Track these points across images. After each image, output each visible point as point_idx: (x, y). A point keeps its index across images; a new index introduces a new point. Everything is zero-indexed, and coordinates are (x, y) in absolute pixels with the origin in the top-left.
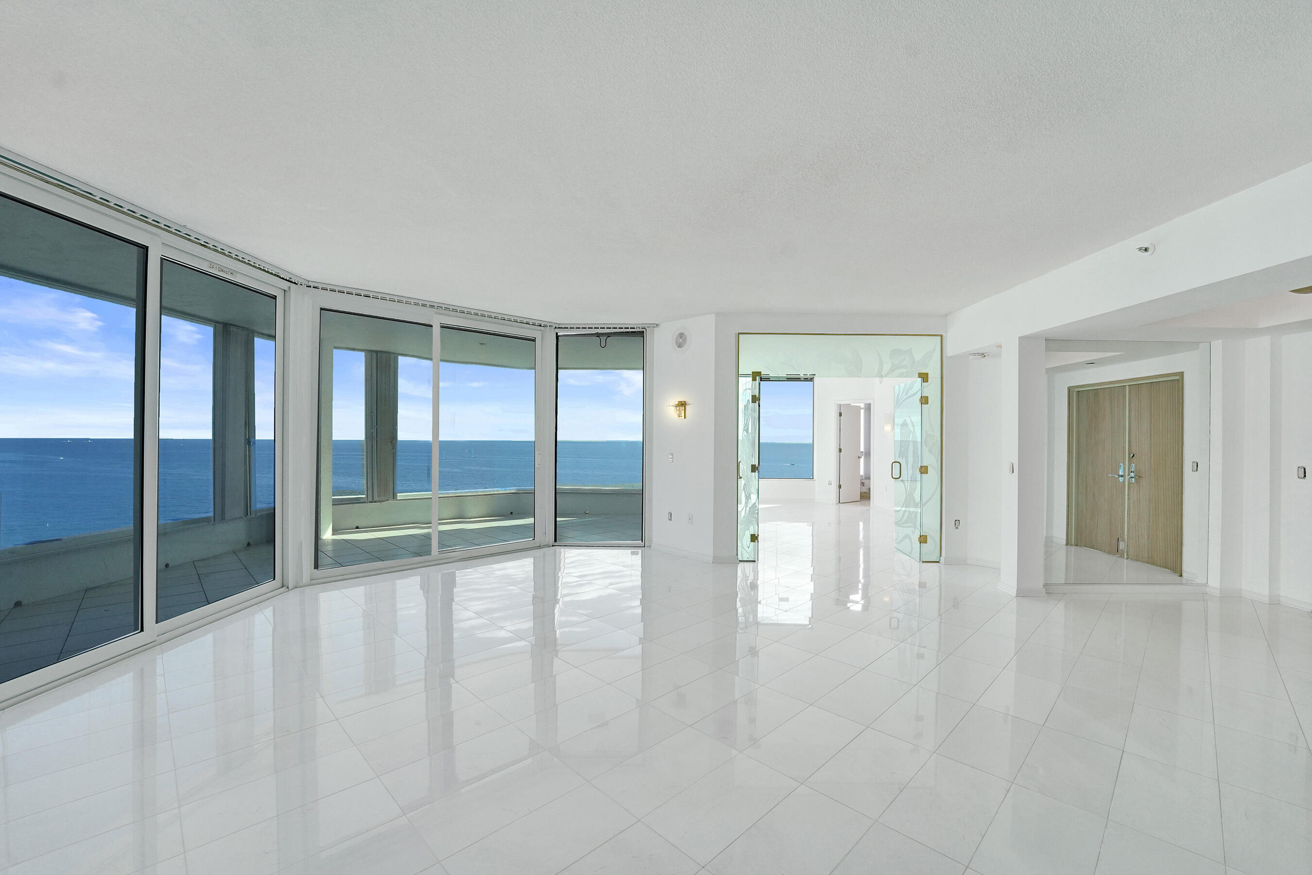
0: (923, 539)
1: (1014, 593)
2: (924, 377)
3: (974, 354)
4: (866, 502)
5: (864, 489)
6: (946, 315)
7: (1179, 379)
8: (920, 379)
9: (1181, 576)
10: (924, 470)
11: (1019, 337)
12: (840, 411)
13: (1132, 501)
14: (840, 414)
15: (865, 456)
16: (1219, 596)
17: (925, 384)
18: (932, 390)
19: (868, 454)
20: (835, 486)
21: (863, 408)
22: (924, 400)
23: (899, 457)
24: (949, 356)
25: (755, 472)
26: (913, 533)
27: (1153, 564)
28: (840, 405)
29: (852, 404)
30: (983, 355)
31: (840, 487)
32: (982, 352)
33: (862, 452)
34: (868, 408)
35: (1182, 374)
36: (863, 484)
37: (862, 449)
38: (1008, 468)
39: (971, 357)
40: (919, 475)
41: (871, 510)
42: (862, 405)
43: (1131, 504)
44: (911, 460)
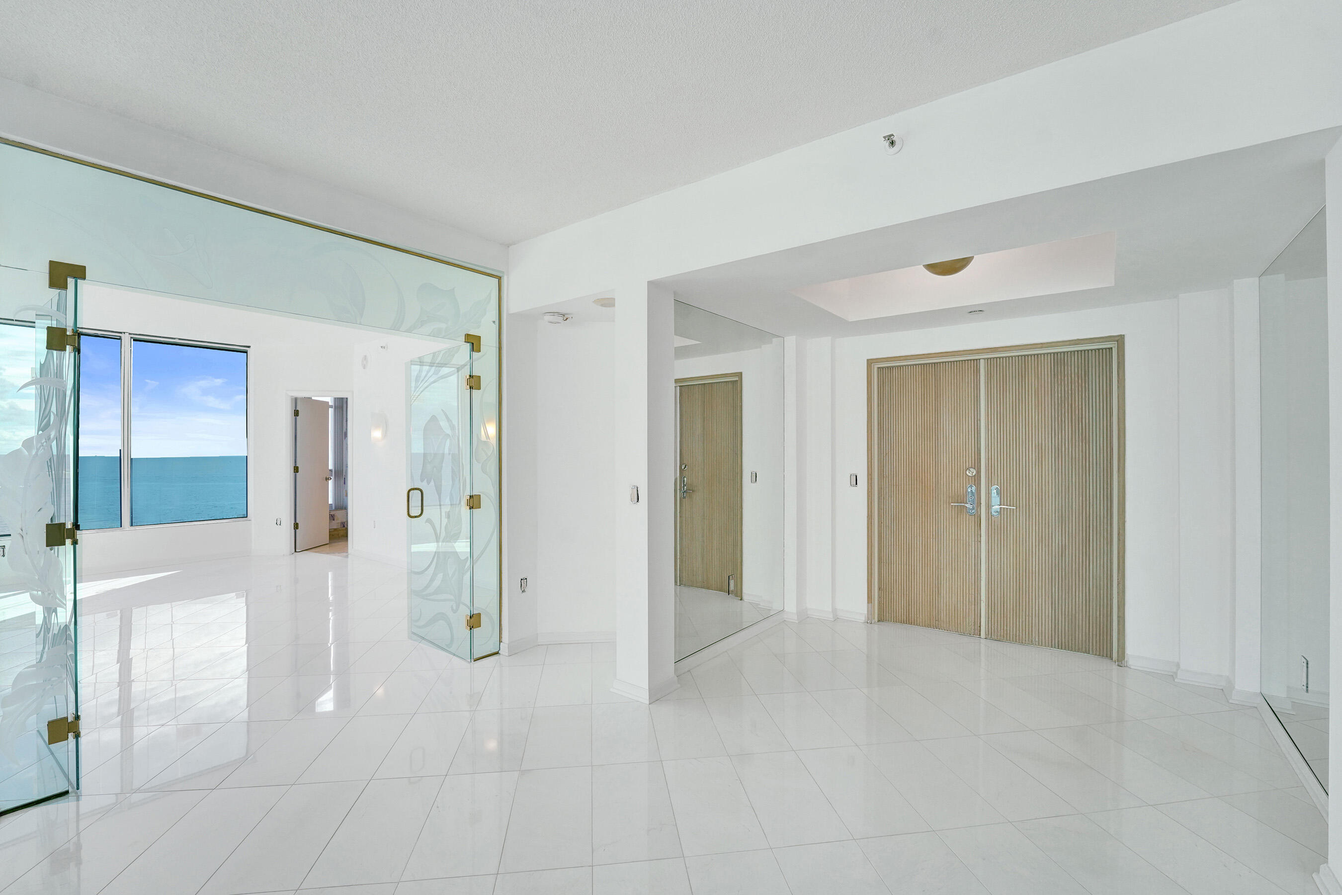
0: (474, 621)
1: (644, 697)
2: (474, 343)
3: (553, 313)
4: (339, 545)
5: (336, 524)
6: (508, 246)
7: (737, 381)
8: (469, 344)
9: (741, 599)
10: (474, 502)
11: (648, 282)
12: (296, 407)
13: (684, 519)
14: (296, 413)
15: (335, 478)
16: (797, 622)
17: (475, 354)
18: (485, 363)
19: (340, 474)
20: (288, 523)
21: (331, 407)
22: (474, 383)
23: (422, 481)
24: (512, 312)
25: (64, 544)
26: (455, 611)
27: (708, 588)
28: (296, 399)
29: (313, 398)
30: (565, 317)
31: (296, 526)
32: (563, 311)
33: (331, 471)
34: (341, 405)
35: (740, 375)
36: (332, 517)
37: (331, 467)
38: (627, 494)
39: (548, 318)
40: (465, 510)
41: (349, 556)
42: (330, 400)
43: (684, 522)
44: (446, 483)
